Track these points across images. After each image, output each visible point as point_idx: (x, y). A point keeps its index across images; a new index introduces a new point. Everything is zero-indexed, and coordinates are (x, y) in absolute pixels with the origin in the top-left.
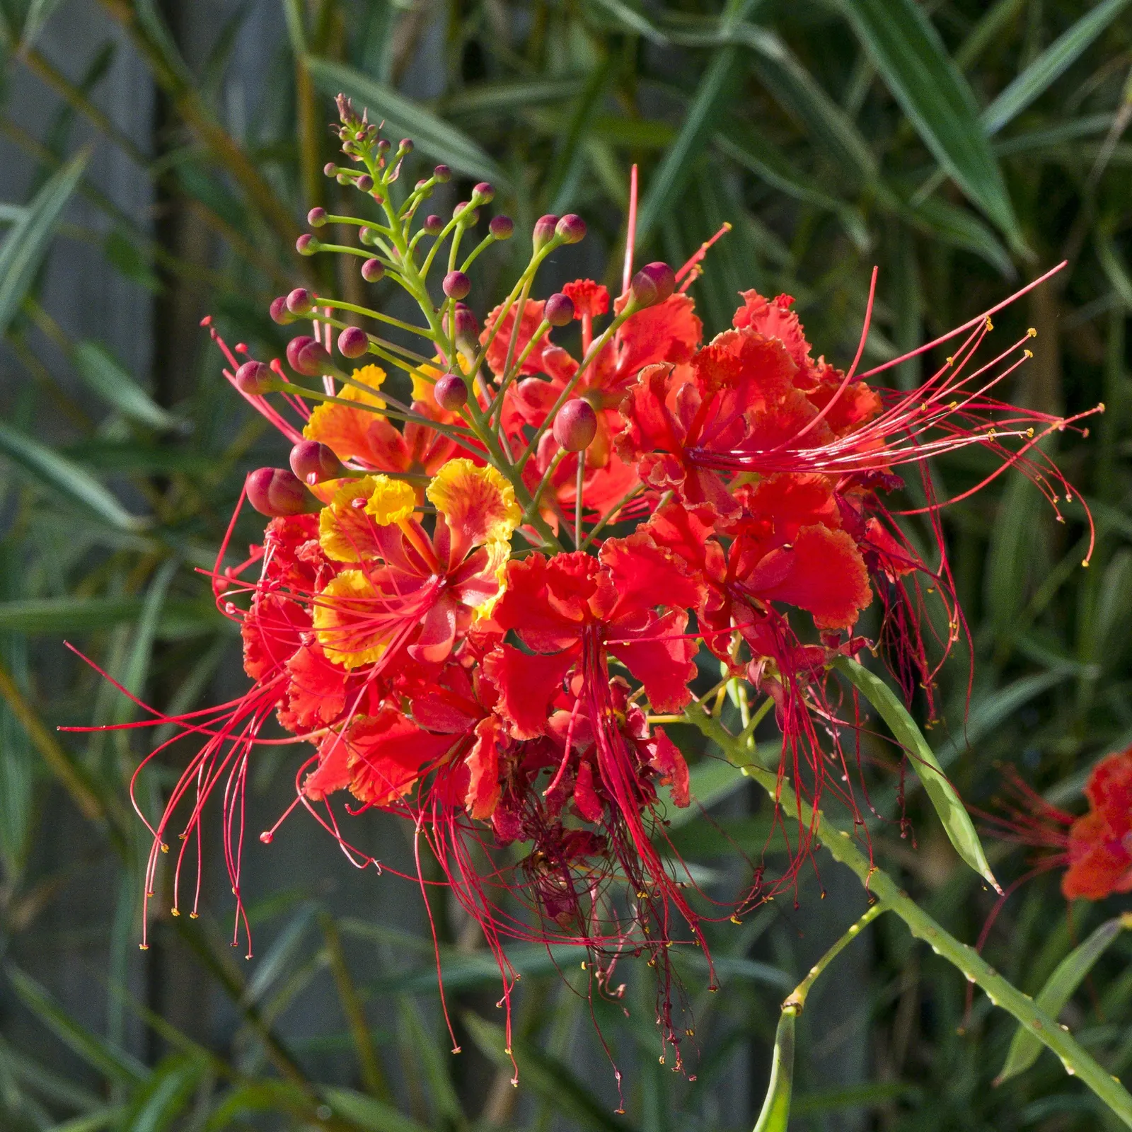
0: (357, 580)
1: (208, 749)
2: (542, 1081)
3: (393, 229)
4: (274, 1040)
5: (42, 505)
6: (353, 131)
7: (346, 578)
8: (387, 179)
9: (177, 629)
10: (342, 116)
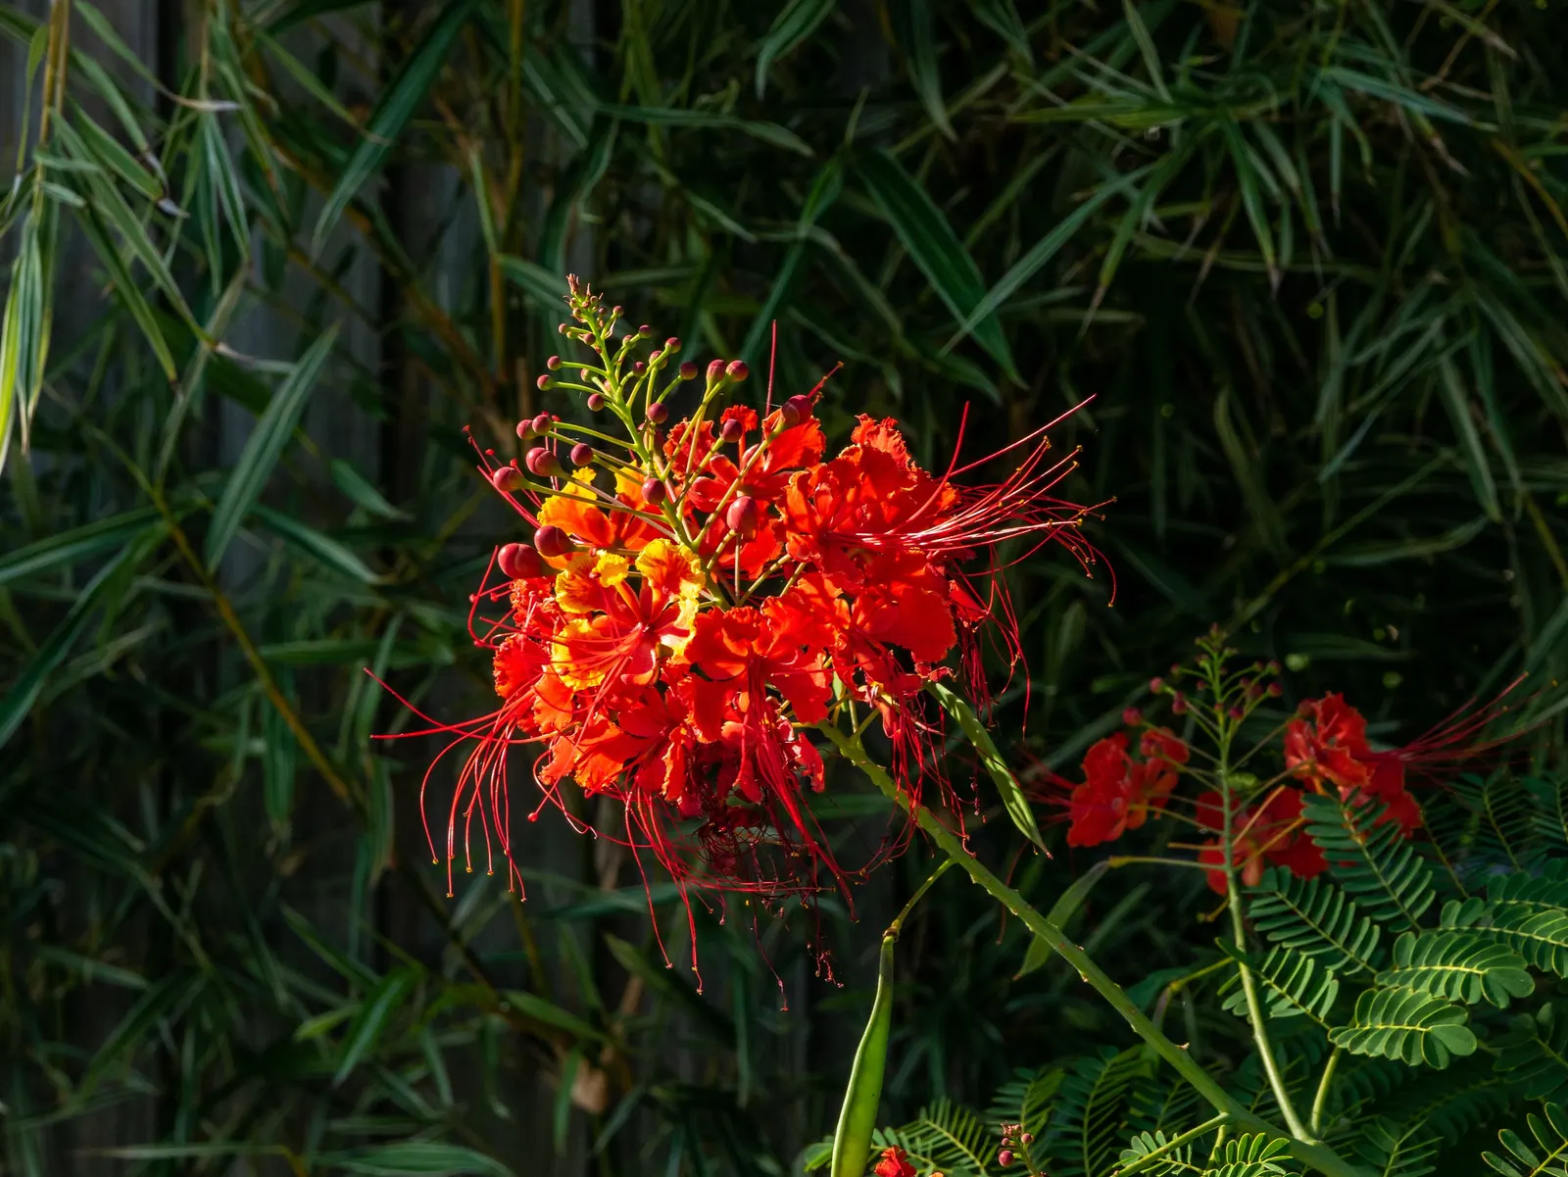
0: (584, 627)
1: (482, 746)
2: (661, 984)
3: (608, 372)
4: (469, 953)
5: (310, 575)
6: (580, 300)
7: (575, 624)
8: (604, 335)
9: (403, 662)
10: (572, 290)
